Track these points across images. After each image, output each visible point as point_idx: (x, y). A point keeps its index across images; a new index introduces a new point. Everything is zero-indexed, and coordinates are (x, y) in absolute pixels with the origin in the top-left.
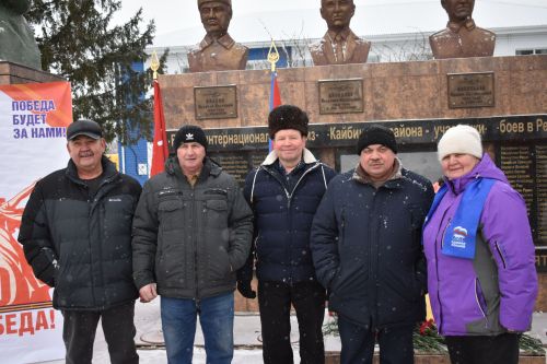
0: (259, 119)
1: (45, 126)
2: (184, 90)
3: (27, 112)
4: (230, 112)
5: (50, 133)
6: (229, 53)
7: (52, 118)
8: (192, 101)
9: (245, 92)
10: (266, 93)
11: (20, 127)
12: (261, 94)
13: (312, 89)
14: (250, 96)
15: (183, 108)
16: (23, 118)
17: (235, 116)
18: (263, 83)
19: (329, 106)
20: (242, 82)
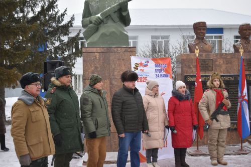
0: (221, 72)
1: (164, 73)
2: (192, 60)
3: (159, 68)
4: (210, 69)
5: (166, 76)
6: (207, 46)
7: (166, 71)
8: (195, 64)
9: (216, 61)
10: (224, 62)
11: (157, 73)
12: (222, 62)
13: (240, 61)
14: (217, 63)
15: (192, 66)
16: (158, 70)
17: (212, 70)
18: (223, 58)
19: (247, 67)
20: (215, 58)
